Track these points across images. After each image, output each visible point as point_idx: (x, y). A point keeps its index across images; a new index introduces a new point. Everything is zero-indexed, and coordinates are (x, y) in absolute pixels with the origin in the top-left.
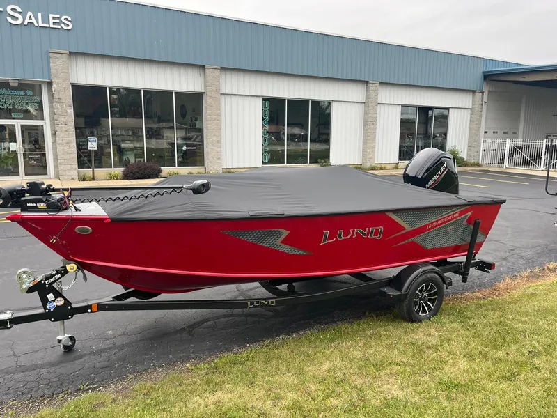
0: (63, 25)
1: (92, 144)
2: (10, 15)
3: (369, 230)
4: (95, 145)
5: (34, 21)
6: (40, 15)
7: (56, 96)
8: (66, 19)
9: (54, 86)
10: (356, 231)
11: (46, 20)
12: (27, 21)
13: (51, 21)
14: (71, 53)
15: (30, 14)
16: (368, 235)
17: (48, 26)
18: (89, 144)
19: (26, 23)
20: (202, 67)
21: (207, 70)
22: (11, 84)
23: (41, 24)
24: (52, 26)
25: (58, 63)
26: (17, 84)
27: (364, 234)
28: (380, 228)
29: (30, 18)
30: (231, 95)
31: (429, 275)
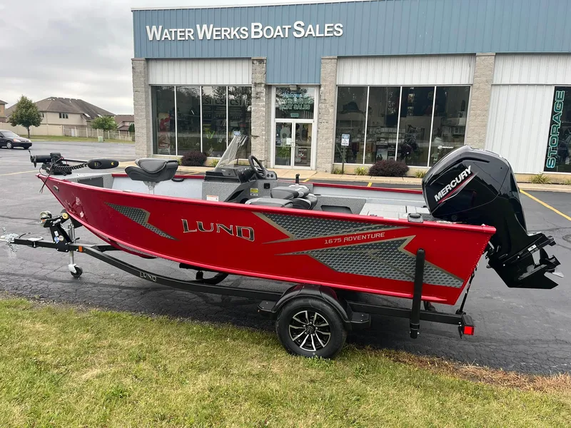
0: (335, 33)
1: (345, 141)
2: (296, 30)
3: (234, 228)
4: (348, 141)
5: (312, 32)
6: (318, 26)
7: (322, 98)
8: (338, 27)
9: (322, 88)
10: (218, 226)
11: (322, 31)
12: (308, 33)
13: (326, 30)
14: (339, 58)
15: (310, 26)
16: (235, 233)
17: (323, 35)
18: (343, 140)
19: (306, 36)
20: (473, 55)
21: (477, 58)
22: (291, 89)
23: (318, 35)
24: (326, 35)
25: (328, 67)
26: (295, 89)
27: (231, 232)
28: (249, 229)
29: (310, 31)
30: (508, 85)
31: (311, 301)
